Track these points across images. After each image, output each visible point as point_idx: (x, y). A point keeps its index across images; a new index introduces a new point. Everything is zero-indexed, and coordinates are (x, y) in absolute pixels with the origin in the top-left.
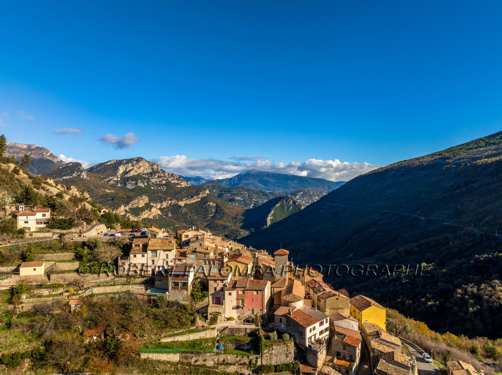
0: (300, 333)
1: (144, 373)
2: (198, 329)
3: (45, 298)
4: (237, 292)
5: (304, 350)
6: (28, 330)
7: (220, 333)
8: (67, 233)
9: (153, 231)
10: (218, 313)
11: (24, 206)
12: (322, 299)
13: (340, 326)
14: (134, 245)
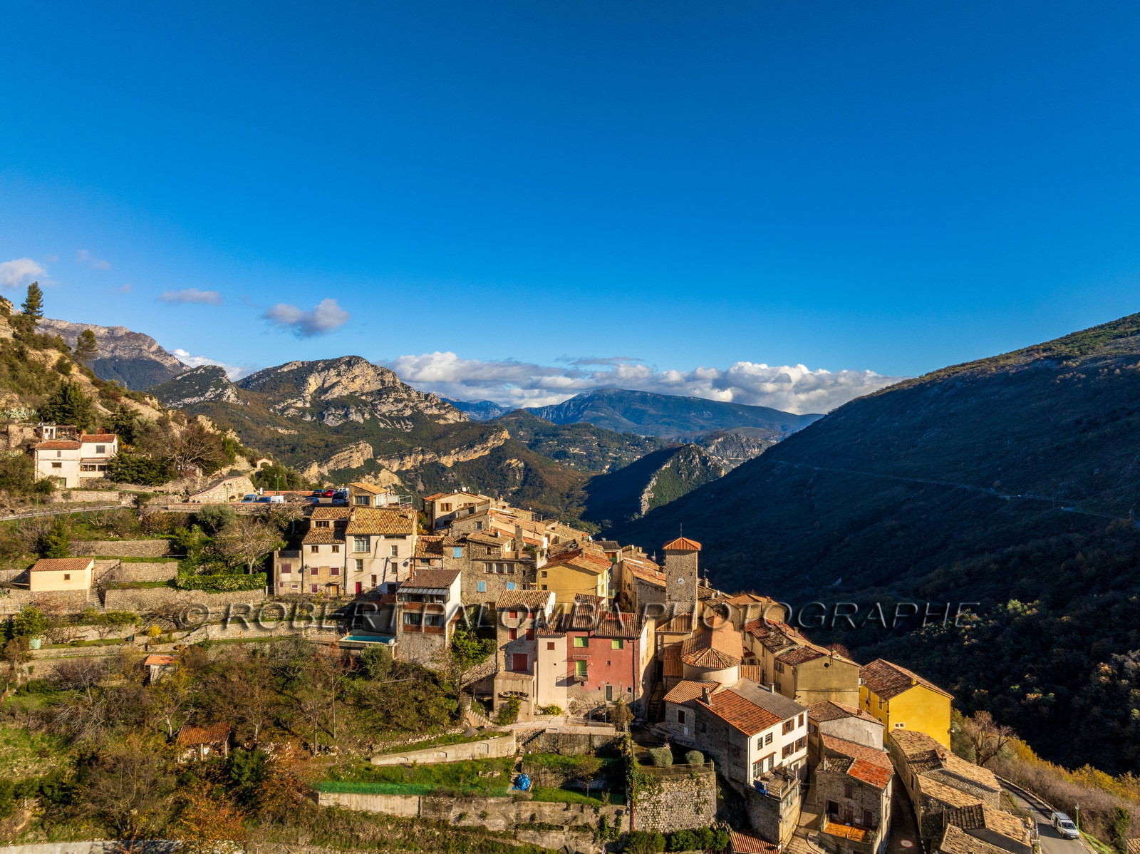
0: (734, 750)
1: (326, 845)
2: (468, 735)
3: (89, 648)
4: (570, 642)
5: (744, 796)
6: (40, 727)
7: (524, 745)
8: (155, 495)
9: (362, 490)
10: (521, 694)
11: (54, 428)
12: (786, 666)
13: (834, 734)
14: (313, 524)
